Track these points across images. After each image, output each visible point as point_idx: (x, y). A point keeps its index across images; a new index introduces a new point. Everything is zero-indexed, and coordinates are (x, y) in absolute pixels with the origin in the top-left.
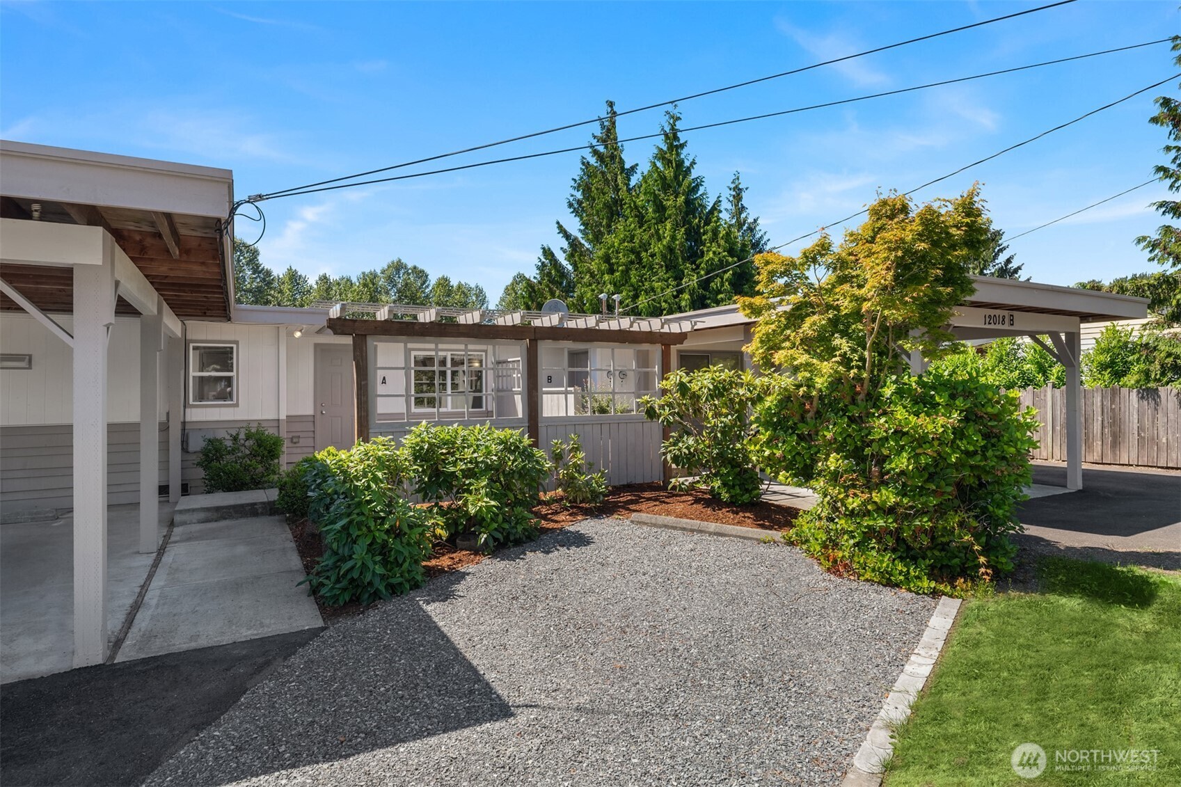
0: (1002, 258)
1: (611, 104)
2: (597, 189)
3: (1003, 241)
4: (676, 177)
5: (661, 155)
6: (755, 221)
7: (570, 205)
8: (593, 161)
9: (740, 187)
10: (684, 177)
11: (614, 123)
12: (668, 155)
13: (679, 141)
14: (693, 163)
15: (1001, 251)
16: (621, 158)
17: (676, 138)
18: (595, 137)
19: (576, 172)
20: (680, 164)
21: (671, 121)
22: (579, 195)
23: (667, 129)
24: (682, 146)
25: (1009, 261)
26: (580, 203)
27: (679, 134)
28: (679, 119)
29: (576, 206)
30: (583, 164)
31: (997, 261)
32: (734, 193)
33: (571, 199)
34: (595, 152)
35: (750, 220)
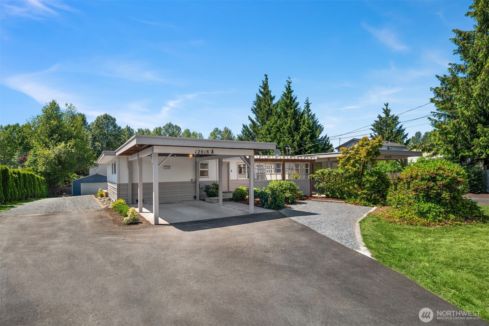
0: (398, 126)
1: (266, 76)
2: (263, 106)
3: (399, 120)
4: (290, 102)
5: (285, 95)
6: (314, 115)
7: (252, 110)
8: (261, 95)
9: (309, 103)
10: (293, 103)
11: (267, 82)
12: (287, 95)
13: (291, 90)
14: (296, 98)
15: (398, 123)
16: (270, 95)
17: (290, 89)
18: (260, 87)
19: (255, 99)
20: (291, 98)
21: (288, 84)
22: (255, 107)
23: (287, 86)
24: (292, 92)
25: (401, 127)
26: (256, 109)
27: (291, 88)
28: (291, 83)
29: (254, 110)
30: (257, 96)
31: (396, 127)
32: (306, 105)
33: (253, 108)
34: (261, 92)
35: (312, 114)
